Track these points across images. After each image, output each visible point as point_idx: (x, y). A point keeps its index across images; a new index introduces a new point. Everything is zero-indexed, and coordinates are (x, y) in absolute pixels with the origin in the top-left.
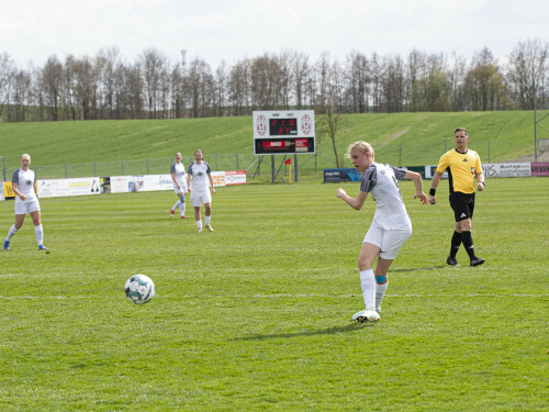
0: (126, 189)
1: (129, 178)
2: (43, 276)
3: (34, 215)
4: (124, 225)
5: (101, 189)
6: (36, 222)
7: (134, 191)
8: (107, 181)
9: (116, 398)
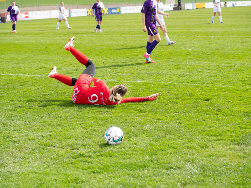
0: (232, 5)
1: (232, 2)
2: (208, 30)
3: (219, 12)
4: (231, 16)
5: (224, 5)
6: (220, 15)
7: (234, 6)
8: (226, 3)
9: (230, 65)
